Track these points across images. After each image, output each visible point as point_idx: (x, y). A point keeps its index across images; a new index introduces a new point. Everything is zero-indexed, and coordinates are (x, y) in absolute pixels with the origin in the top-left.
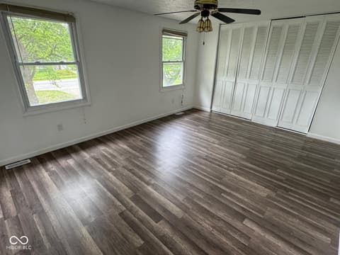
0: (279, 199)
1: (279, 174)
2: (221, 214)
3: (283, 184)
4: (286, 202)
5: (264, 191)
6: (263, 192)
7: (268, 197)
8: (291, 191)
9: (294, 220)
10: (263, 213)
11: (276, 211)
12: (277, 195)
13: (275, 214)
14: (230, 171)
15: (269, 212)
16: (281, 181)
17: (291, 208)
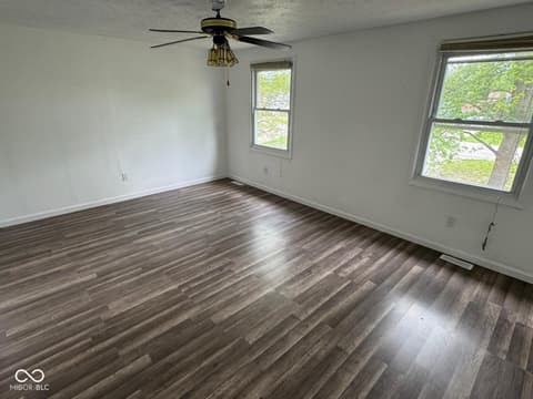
0: (93, 318)
1: (137, 354)
2: (117, 263)
3: (111, 341)
4: (80, 324)
5: (118, 308)
6: (116, 307)
7: (106, 308)
8: (91, 345)
9: (56, 316)
10: (91, 292)
11: (81, 305)
12: (99, 320)
13: (80, 301)
14: (181, 287)
15: (86, 298)
16: (120, 344)
17: (69, 324)
